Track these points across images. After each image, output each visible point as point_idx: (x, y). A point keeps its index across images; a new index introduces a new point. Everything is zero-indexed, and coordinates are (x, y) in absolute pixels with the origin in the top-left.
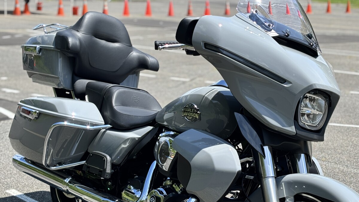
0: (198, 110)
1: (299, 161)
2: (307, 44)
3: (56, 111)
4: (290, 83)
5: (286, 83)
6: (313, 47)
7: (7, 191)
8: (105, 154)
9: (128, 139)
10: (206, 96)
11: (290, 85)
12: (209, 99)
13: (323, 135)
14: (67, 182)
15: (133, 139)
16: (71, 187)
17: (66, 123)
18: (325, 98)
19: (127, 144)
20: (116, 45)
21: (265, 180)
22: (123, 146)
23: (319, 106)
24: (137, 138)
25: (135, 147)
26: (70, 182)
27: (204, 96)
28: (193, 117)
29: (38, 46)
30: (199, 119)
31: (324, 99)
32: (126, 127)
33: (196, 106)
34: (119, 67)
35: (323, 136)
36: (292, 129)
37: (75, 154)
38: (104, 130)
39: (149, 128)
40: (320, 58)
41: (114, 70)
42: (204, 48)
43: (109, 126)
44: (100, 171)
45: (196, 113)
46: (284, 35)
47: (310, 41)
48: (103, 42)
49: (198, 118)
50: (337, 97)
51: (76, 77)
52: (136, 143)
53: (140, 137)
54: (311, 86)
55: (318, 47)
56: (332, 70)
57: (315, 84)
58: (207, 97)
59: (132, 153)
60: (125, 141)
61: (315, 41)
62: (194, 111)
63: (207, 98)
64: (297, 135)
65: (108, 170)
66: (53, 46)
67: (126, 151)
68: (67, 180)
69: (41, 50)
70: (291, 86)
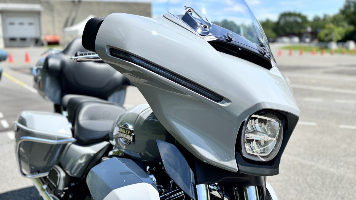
0: (132, 132)
2: (258, 52)
4: (228, 101)
5: (223, 101)
6: (265, 56)
9: (84, 155)
12: (143, 119)
13: (277, 167)
15: (88, 155)
18: (279, 119)
19: (84, 160)
22: (80, 161)
23: (273, 130)
24: (92, 154)
25: (90, 163)
26: (46, 189)
27: (139, 115)
28: (127, 139)
30: (132, 142)
31: (278, 121)
33: (130, 127)
35: (277, 169)
36: (232, 165)
38: (70, 143)
40: (274, 70)
42: (110, 55)
43: (75, 139)
45: (130, 134)
46: (226, 39)
47: (261, 50)
50: (295, 119)
52: (91, 159)
53: (95, 153)
54: (258, 105)
55: (272, 57)
56: (289, 84)
57: (263, 103)
58: (142, 116)
60: (82, 156)
61: (268, 49)
62: (128, 132)
63: (141, 118)
64: (240, 172)
70: (230, 105)
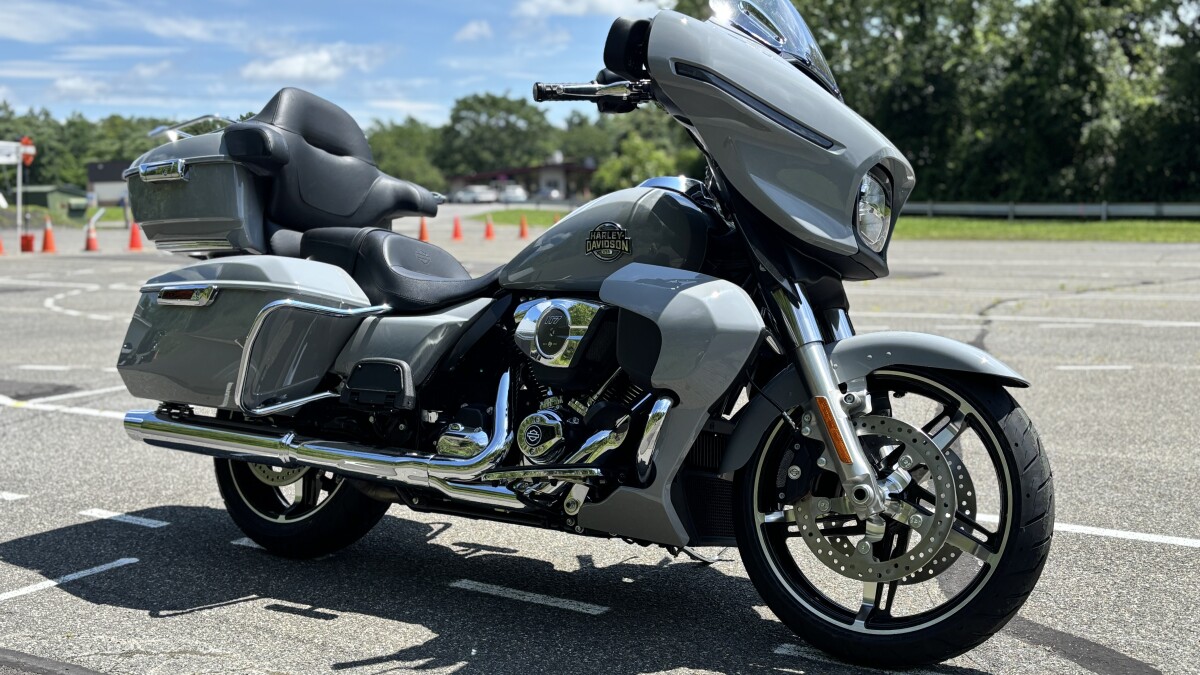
0: (625, 233)
1: (837, 328)
3: (266, 279)
4: (842, 146)
5: (834, 147)
7: (83, 513)
8: (398, 361)
9: (440, 327)
10: (639, 202)
11: (842, 151)
14: (288, 442)
15: (452, 326)
16: (298, 452)
17: (288, 302)
19: (440, 338)
20: (348, 160)
21: (805, 351)
22: (431, 342)
24: (461, 322)
25: (456, 343)
26: (293, 442)
27: (635, 204)
28: (617, 248)
29: (182, 161)
30: (629, 252)
32: (428, 305)
33: (619, 226)
34: (356, 208)
36: (850, 241)
37: (293, 382)
38: (373, 318)
39: (483, 302)
41: (348, 213)
42: (675, 73)
43: (386, 307)
44: (392, 396)
45: (622, 239)
48: (322, 153)
49: (627, 249)
51: (272, 225)
52: (458, 333)
53: (466, 320)
59: (451, 357)
60: (434, 331)
62: (617, 236)
64: (860, 254)
65: (410, 391)
66: (221, 153)
67: (435, 354)
68: (288, 439)
69: (187, 167)
70: (845, 153)
